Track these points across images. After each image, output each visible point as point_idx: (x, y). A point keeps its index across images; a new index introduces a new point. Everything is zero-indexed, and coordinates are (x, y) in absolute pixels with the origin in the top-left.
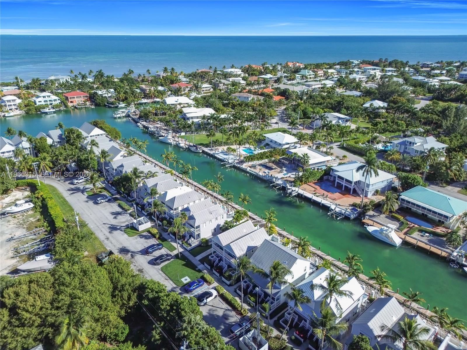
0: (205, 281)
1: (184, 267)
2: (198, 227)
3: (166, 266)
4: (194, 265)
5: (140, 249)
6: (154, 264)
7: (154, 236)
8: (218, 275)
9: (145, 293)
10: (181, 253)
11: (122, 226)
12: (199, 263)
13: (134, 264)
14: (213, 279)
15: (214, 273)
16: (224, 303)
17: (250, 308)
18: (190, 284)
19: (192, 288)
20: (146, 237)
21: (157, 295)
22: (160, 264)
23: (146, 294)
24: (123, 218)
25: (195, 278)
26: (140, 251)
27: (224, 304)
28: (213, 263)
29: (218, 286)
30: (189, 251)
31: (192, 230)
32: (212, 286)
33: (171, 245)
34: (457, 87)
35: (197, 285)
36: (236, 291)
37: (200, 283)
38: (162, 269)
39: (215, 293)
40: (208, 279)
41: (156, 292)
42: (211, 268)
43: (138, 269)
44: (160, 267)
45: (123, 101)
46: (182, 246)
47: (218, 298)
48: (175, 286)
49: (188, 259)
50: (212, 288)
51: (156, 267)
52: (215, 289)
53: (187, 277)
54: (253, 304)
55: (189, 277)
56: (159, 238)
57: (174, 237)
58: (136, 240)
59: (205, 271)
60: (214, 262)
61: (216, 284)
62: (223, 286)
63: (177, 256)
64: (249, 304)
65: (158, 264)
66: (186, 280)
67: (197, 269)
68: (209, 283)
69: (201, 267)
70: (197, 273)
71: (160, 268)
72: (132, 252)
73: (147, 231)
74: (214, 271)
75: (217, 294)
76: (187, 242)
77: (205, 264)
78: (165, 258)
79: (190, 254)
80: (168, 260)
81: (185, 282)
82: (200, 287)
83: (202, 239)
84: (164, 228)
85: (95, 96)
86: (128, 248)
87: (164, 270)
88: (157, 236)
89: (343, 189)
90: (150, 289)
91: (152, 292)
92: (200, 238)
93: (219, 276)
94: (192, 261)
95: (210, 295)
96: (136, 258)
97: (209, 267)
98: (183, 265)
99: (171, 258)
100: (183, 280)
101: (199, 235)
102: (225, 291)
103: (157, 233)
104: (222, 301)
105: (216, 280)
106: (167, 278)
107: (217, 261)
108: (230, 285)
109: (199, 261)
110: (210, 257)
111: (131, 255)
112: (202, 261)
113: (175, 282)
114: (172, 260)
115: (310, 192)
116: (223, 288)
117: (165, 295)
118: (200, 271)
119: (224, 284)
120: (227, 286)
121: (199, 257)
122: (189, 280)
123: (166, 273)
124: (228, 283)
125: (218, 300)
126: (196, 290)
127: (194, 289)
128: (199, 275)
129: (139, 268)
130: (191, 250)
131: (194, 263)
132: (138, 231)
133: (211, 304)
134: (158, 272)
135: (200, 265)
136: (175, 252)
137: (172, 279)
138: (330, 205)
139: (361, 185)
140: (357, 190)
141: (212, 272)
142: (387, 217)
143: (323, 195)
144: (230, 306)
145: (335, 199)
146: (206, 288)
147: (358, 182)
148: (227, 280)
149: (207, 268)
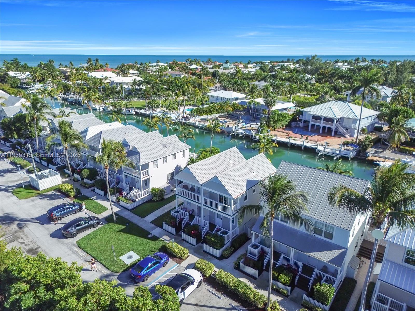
0: (171, 255)
1: (124, 235)
2: (145, 166)
3: (88, 238)
4: (143, 230)
5: (37, 216)
6: (64, 236)
7: (66, 194)
8: (193, 241)
9: (10, 295)
10: (116, 214)
11: (9, 187)
12: (153, 225)
13: (22, 241)
14: (187, 251)
15: (183, 240)
16: (219, 294)
17: (280, 299)
18: (139, 265)
19: (144, 272)
20: (51, 197)
21: (49, 296)
22: (75, 235)
23: (12, 299)
24: (15, 176)
25: (148, 251)
26: (37, 219)
27: (222, 297)
28: (180, 223)
29: (199, 262)
30: (131, 210)
31: (135, 173)
32: (185, 263)
33: (98, 204)
34: (369, 67)
35: (155, 264)
36: (237, 268)
37: (161, 259)
38: (79, 245)
39: (197, 276)
40: (176, 251)
41: (49, 288)
42: (177, 231)
43: (27, 248)
44: (74, 240)
45: (40, 81)
46: (117, 204)
47: (205, 286)
48: (106, 272)
49: (129, 222)
50: (188, 267)
51: (66, 241)
52: (194, 266)
53: (132, 253)
54: (286, 290)
55: (135, 252)
56: (75, 197)
57: (102, 193)
58: (33, 203)
59: (166, 237)
60: (182, 220)
61: (193, 259)
62: (209, 260)
63: (109, 220)
64: (277, 292)
65: (71, 236)
66: (130, 257)
67: (150, 236)
68: (179, 258)
69: (156, 231)
70: (151, 243)
71: (75, 242)
72: (21, 220)
73: (55, 190)
74: (184, 236)
75: (202, 278)
76: (126, 197)
77: (165, 226)
78: (86, 223)
79: (133, 215)
80: (93, 226)
81: (129, 262)
82: (162, 269)
83: (153, 189)
84: (85, 183)
85: (5, 77)
86: (15, 216)
87: (83, 245)
88: (72, 194)
89: (321, 132)
90: (27, 282)
91: (32, 288)
92: (149, 187)
93: (195, 244)
94: (139, 225)
95: (189, 281)
96: (26, 230)
97: (173, 230)
98: (122, 231)
99: (99, 223)
100: (124, 258)
101: (146, 183)
102: (217, 270)
103: (73, 189)
104: (214, 291)
105: (192, 251)
106: (89, 258)
107: (186, 219)
108: (222, 257)
109: (153, 222)
110: (172, 212)
111: (18, 225)
112: (158, 223)
113: (107, 265)
114: (99, 226)
115: (283, 137)
116: (212, 265)
117: (72, 294)
118: (155, 238)
119: (209, 257)
120: (217, 260)
121: (151, 217)
122: (136, 257)
123: (88, 249)
124: (218, 253)
125: (206, 291)
126: (154, 275)
127: (149, 274)
128: (157, 245)
129: (31, 246)
130: (134, 208)
131: (143, 227)
132: (38, 190)
133: (192, 301)
134: (71, 249)
135: (153, 229)
136: (105, 214)
137: (100, 258)
138: (317, 147)
139: (344, 124)
140: (341, 129)
141: (180, 238)
142: (394, 152)
143: (301, 138)
144: (235, 301)
145: (318, 140)
146: (174, 268)
147: (340, 120)
148: (215, 248)
149: (170, 233)
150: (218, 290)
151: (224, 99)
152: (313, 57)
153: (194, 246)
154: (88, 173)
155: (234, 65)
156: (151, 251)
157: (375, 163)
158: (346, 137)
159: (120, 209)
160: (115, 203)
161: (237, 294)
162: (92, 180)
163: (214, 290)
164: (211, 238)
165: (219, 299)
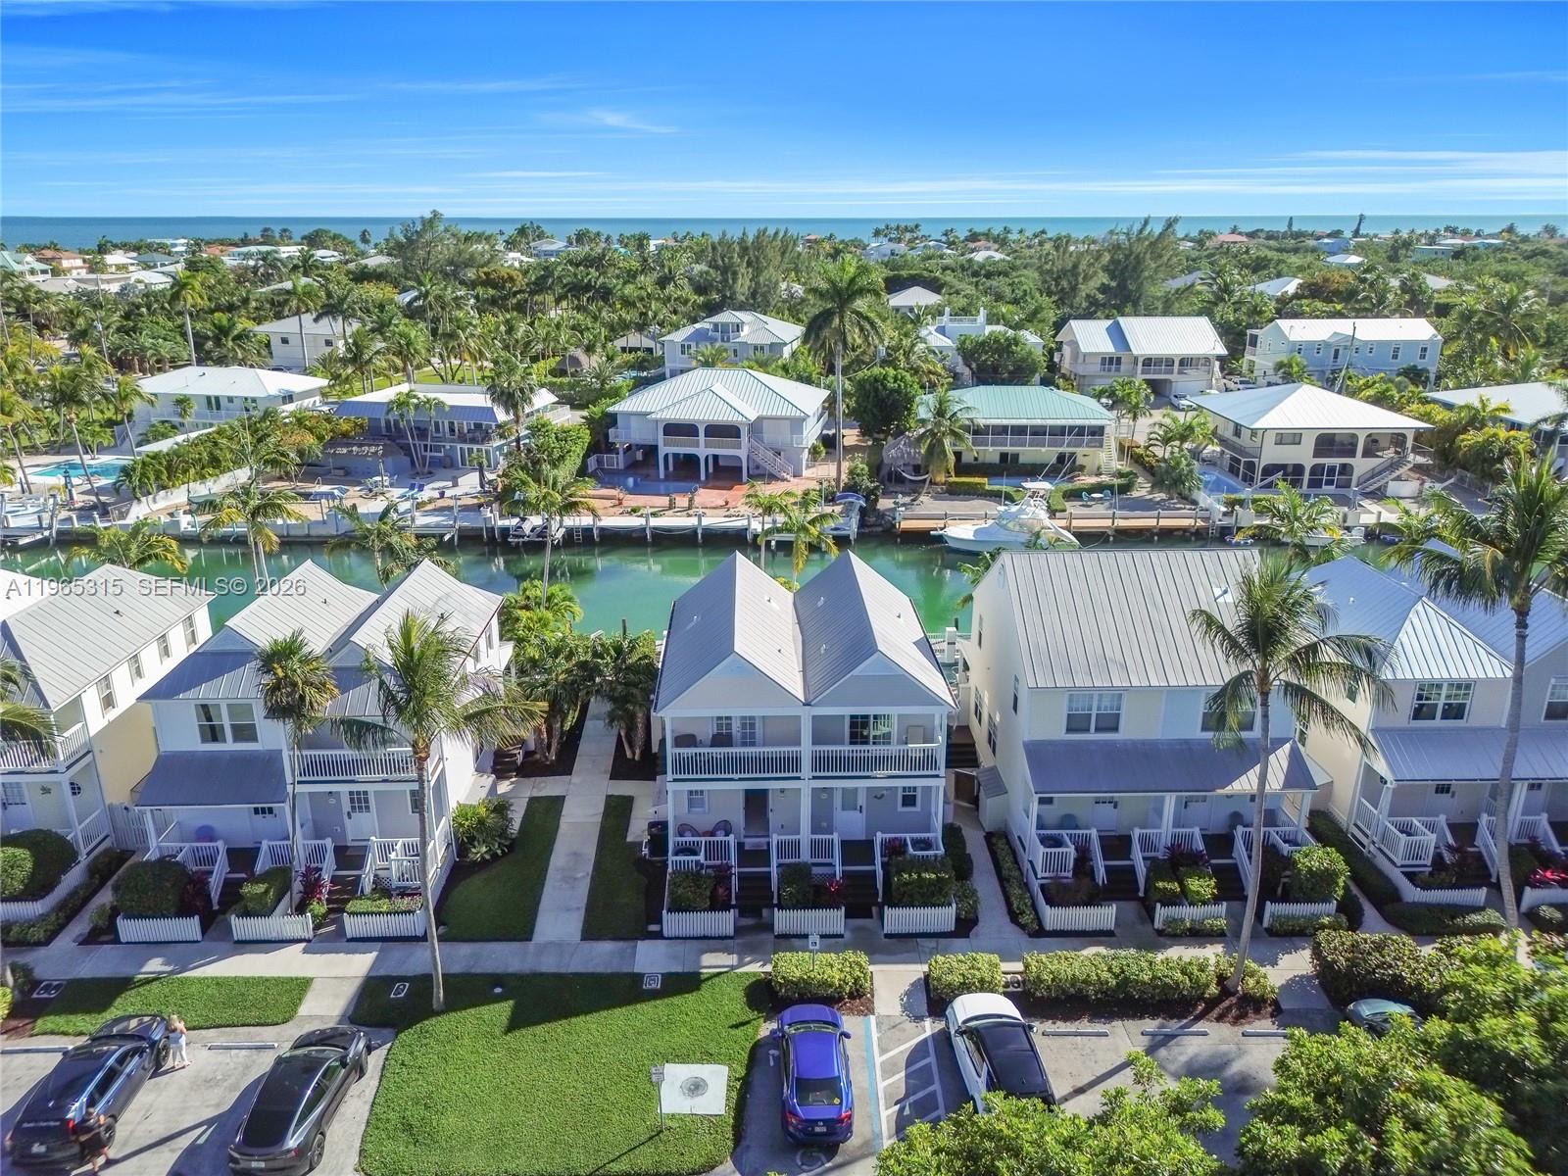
1: (527, 1036)
12: (608, 945)
14: (861, 958)
22: (320, 1150)
27: (1102, 1028)
29: (946, 969)
32: (887, 1003)
33: (218, 981)
36: (1039, 929)
46: (322, 940)
49: (495, 979)
53: (680, 1071)
59: (716, 960)
60: (727, 871)
61: (893, 976)
66: (694, 1087)
67: (653, 985)
68: (852, 998)
70: (692, 1003)
74: (786, 919)
77: (674, 921)
79: (466, 947)
81: (713, 1105)
83: (460, 815)
89: (703, 477)
97: (723, 922)
98: (519, 1023)
99: (368, 1049)
108: (962, 926)
109: (592, 935)
110: (674, 859)
112: (614, 928)
118: (685, 982)
119: (927, 943)
120: (960, 942)
121: (559, 923)
122: (713, 1075)
124: (951, 916)
128: (726, 998)
135: (627, 955)
136: (324, 1005)
138: (745, 523)
139: (766, 436)
140: (765, 457)
141: (768, 937)
142: (937, 497)
143: (671, 506)
144: (1141, 1017)
145: (727, 503)
146: (875, 1035)
147: (756, 427)
148: (934, 905)
149: (705, 938)
150: (1067, 1018)
151: (224, 403)
152: (429, 223)
153: (841, 936)
154: (29, 865)
155: (39, 260)
156: (736, 1026)
157: (934, 536)
158: (784, 480)
159: (375, 954)
160: (309, 941)
161: (1129, 997)
162: (42, 897)
163: (1059, 1023)
164: (919, 876)
165: (1104, 1040)
